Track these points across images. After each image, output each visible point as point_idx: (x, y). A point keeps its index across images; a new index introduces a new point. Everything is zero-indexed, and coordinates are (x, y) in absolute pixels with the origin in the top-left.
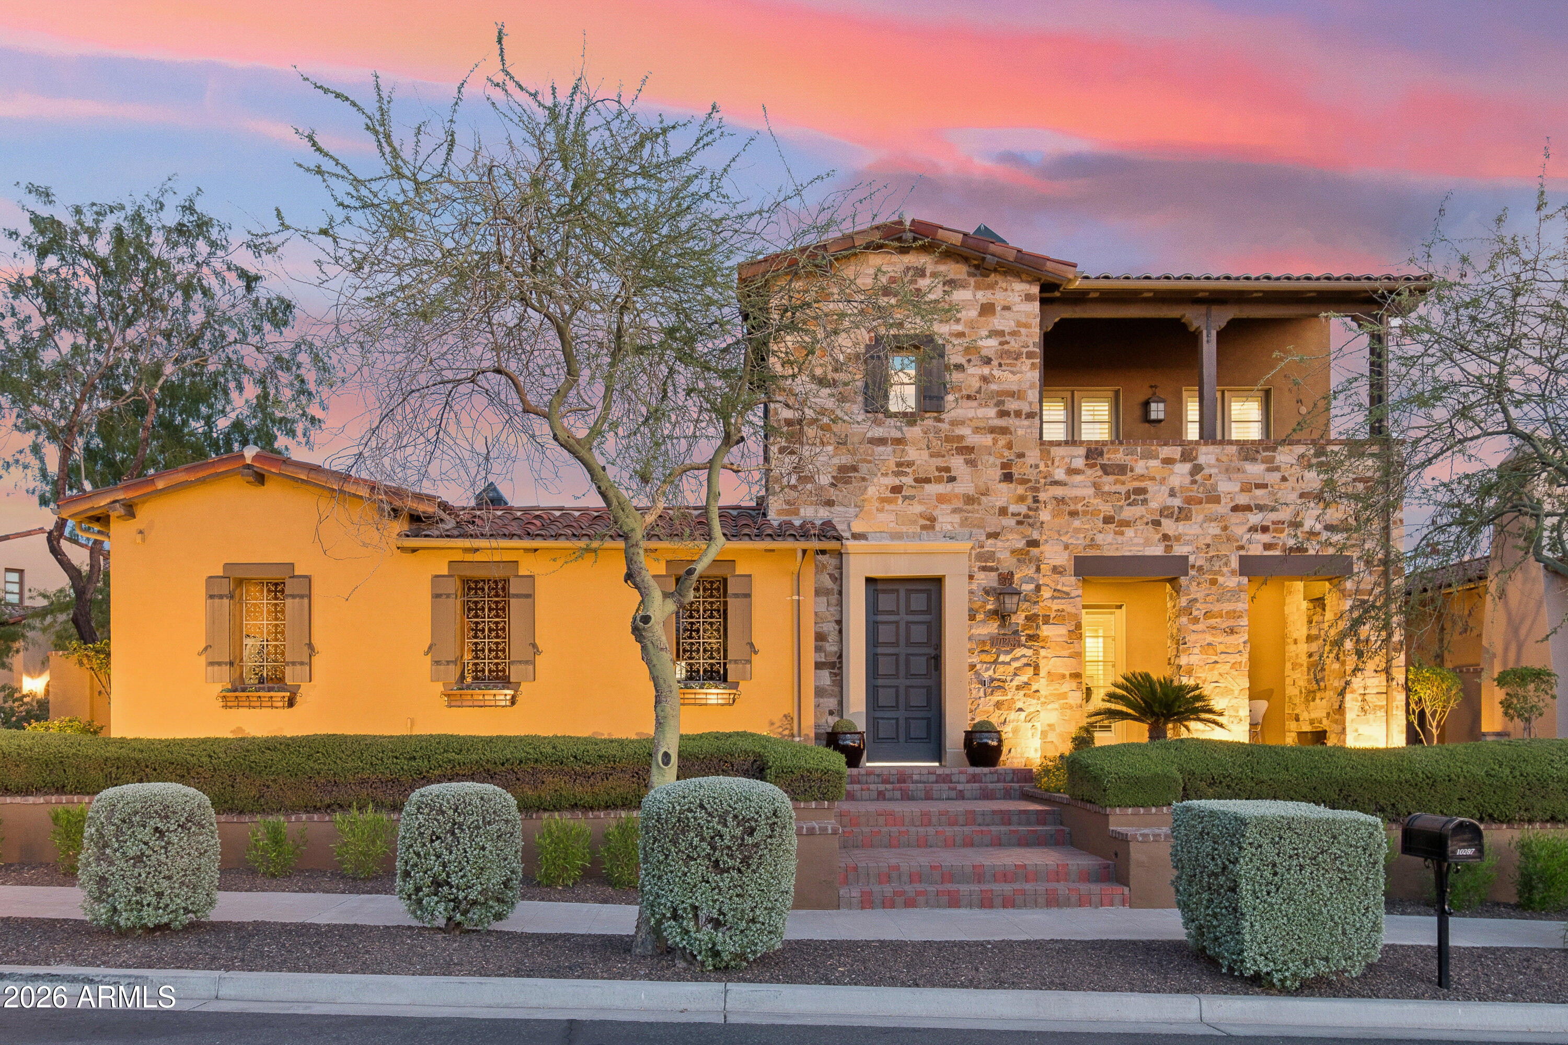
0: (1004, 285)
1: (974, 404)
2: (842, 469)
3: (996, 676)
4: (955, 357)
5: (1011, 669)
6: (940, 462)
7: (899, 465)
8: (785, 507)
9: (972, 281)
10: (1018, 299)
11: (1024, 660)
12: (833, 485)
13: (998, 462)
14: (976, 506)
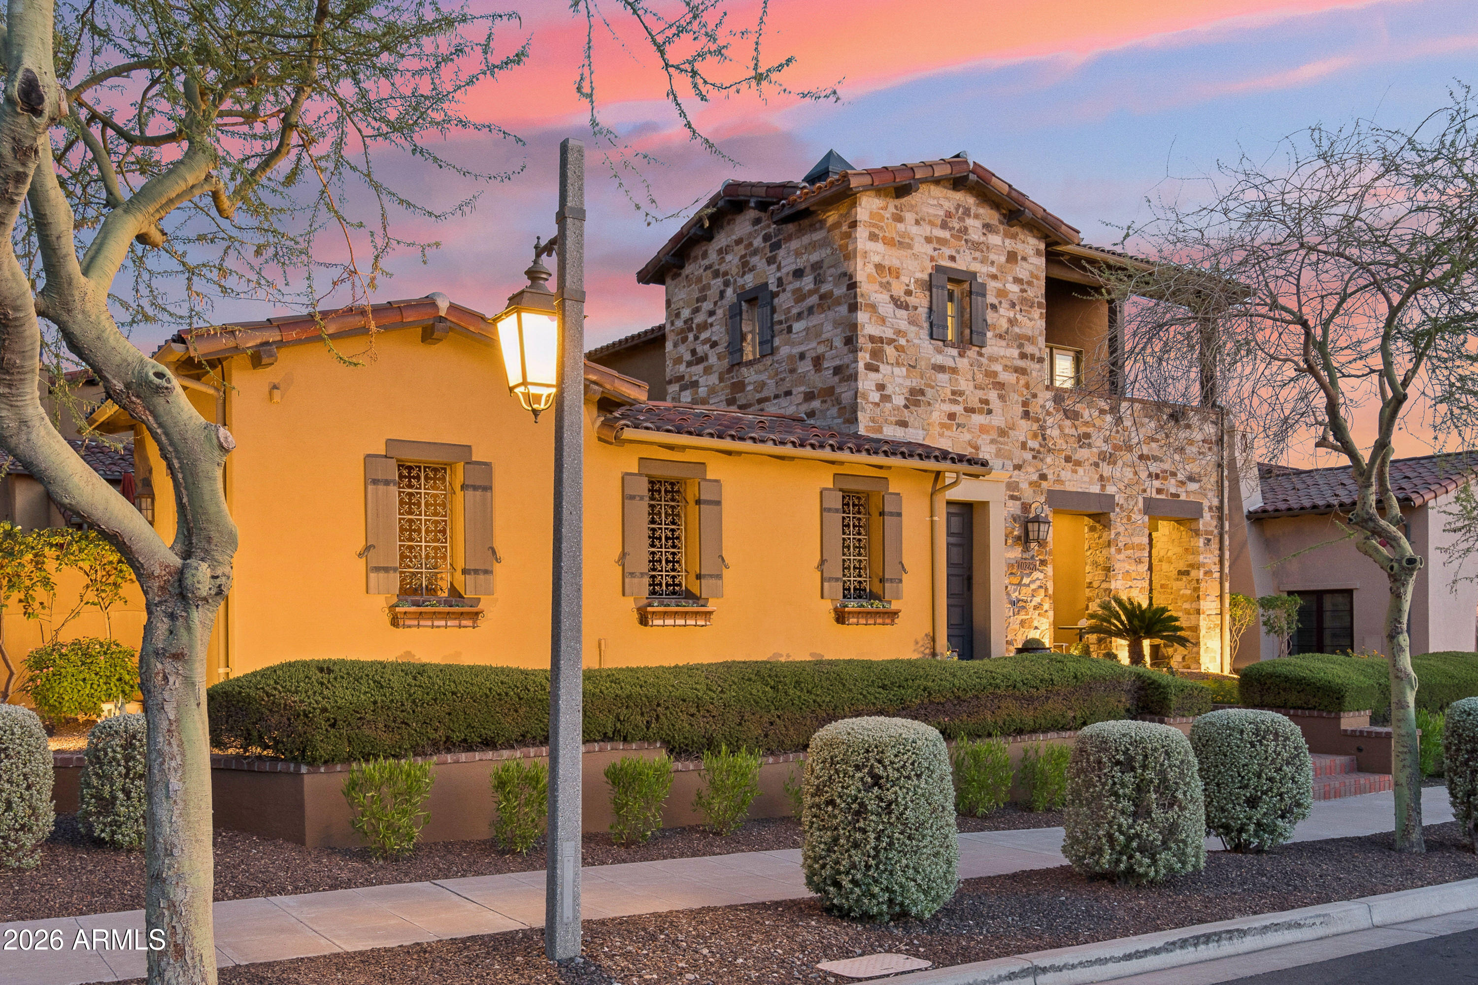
0: (1022, 237)
1: (1004, 343)
2: (913, 392)
3: (1020, 597)
4: (991, 299)
5: (1029, 590)
6: (980, 394)
7: (954, 393)
8: (871, 424)
9: (1001, 227)
10: (1031, 252)
11: (1038, 583)
12: (906, 407)
13: (1020, 399)
14: (1006, 439)
